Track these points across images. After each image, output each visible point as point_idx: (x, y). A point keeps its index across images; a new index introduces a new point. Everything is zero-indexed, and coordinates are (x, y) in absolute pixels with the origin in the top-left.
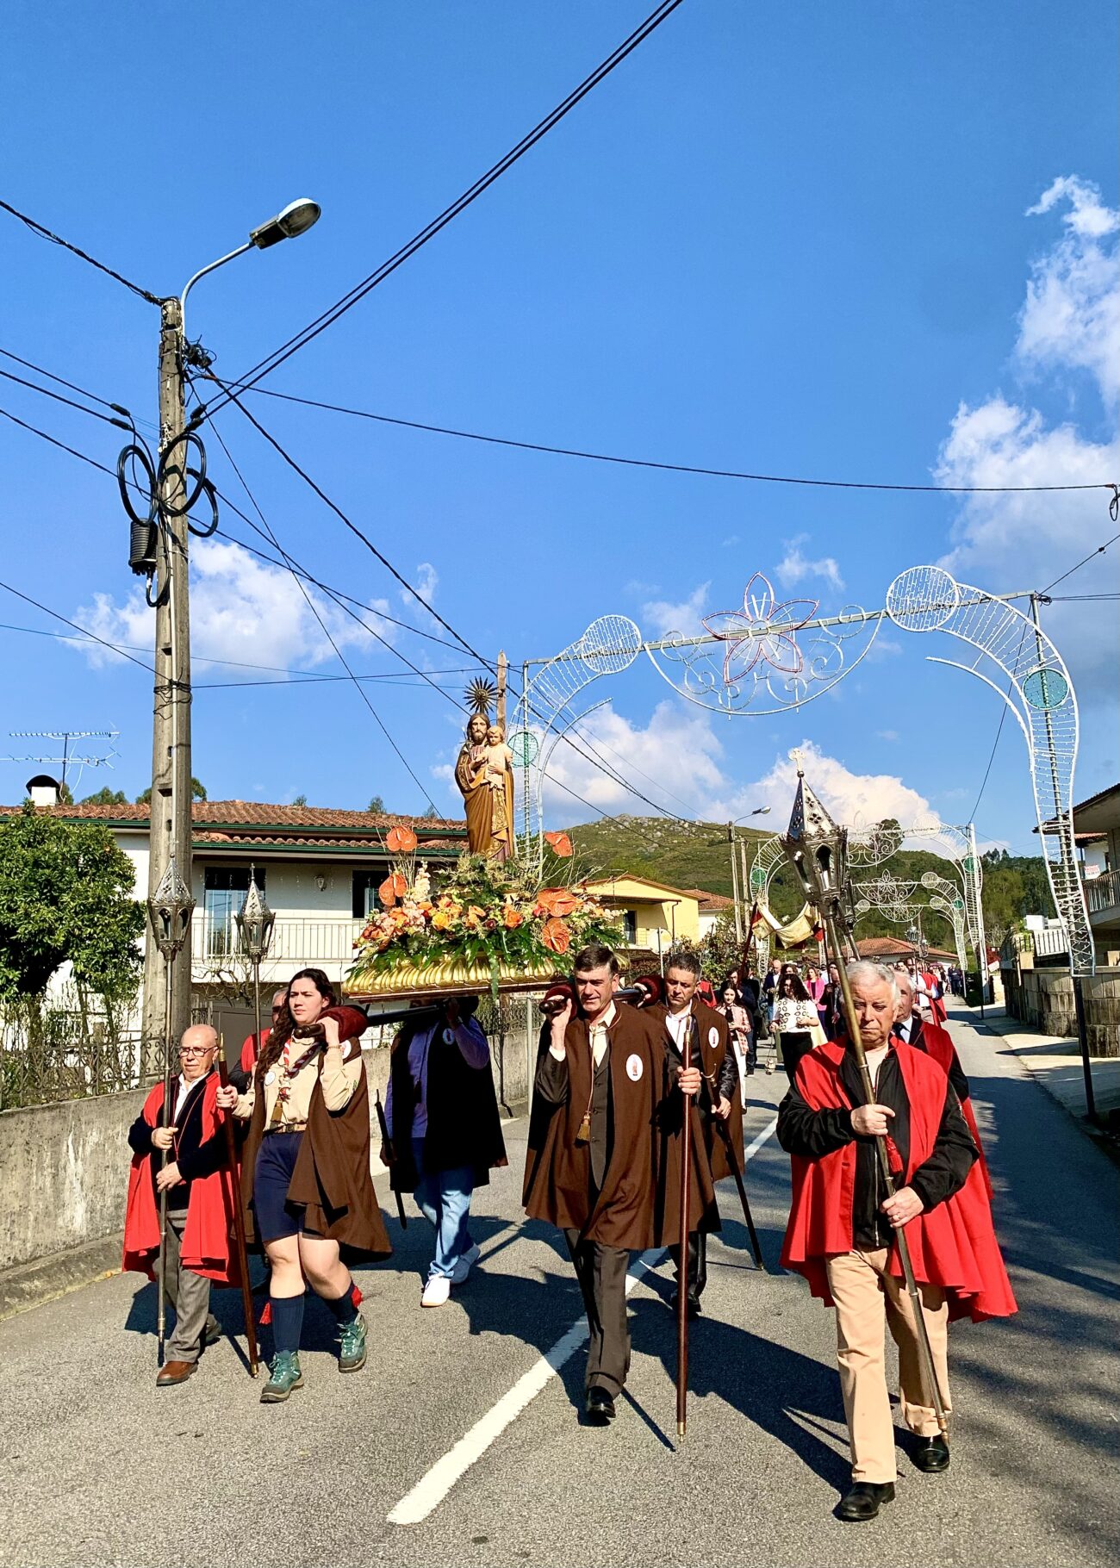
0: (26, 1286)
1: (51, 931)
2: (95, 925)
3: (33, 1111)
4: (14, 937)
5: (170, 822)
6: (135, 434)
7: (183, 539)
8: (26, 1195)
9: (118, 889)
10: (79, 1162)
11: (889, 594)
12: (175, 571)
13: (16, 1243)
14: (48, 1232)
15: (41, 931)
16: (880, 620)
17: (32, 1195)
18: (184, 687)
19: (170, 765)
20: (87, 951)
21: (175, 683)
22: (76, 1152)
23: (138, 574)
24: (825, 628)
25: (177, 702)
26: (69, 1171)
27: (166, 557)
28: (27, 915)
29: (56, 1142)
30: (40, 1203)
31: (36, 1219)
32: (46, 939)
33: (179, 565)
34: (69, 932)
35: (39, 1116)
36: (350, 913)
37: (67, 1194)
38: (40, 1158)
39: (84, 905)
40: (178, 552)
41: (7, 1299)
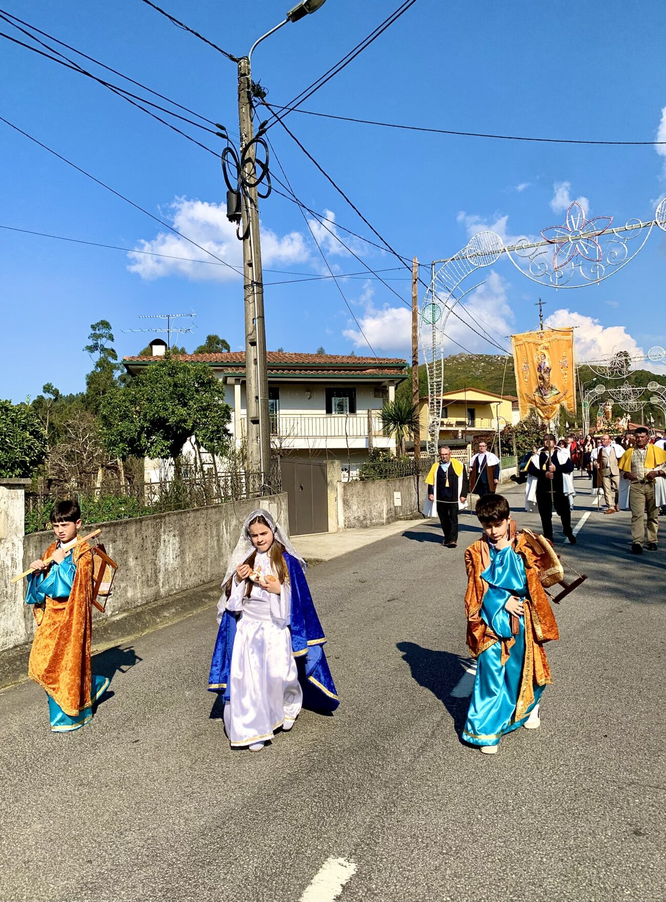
0: (210, 593)
1: (185, 421)
2: (207, 417)
3: (207, 508)
4: (168, 424)
5: (255, 360)
6: (228, 140)
7: (256, 200)
8: (206, 550)
9: (216, 398)
10: (228, 534)
11: (658, 211)
12: (252, 219)
13: (203, 573)
14: (216, 568)
15: (180, 420)
16: (651, 227)
17: (209, 550)
18: (260, 285)
19: (255, 328)
20: (204, 431)
21: (255, 283)
22: (227, 529)
23: (232, 221)
24: (616, 234)
25: (257, 293)
26: (224, 538)
27: (247, 211)
28: (173, 412)
29: (218, 524)
30: (213, 554)
31: (211, 562)
32: (183, 425)
33: (254, 215)
34: (195, 421)
35: (210, 511)
36: (324, 412)
37: (224, 550)
38: (211, 531)
39: (201, 407)
40: (253, 207)
41: (203, 600)
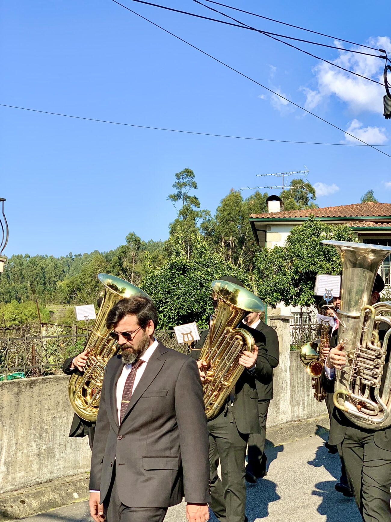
23: (387, 119)
